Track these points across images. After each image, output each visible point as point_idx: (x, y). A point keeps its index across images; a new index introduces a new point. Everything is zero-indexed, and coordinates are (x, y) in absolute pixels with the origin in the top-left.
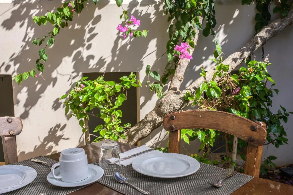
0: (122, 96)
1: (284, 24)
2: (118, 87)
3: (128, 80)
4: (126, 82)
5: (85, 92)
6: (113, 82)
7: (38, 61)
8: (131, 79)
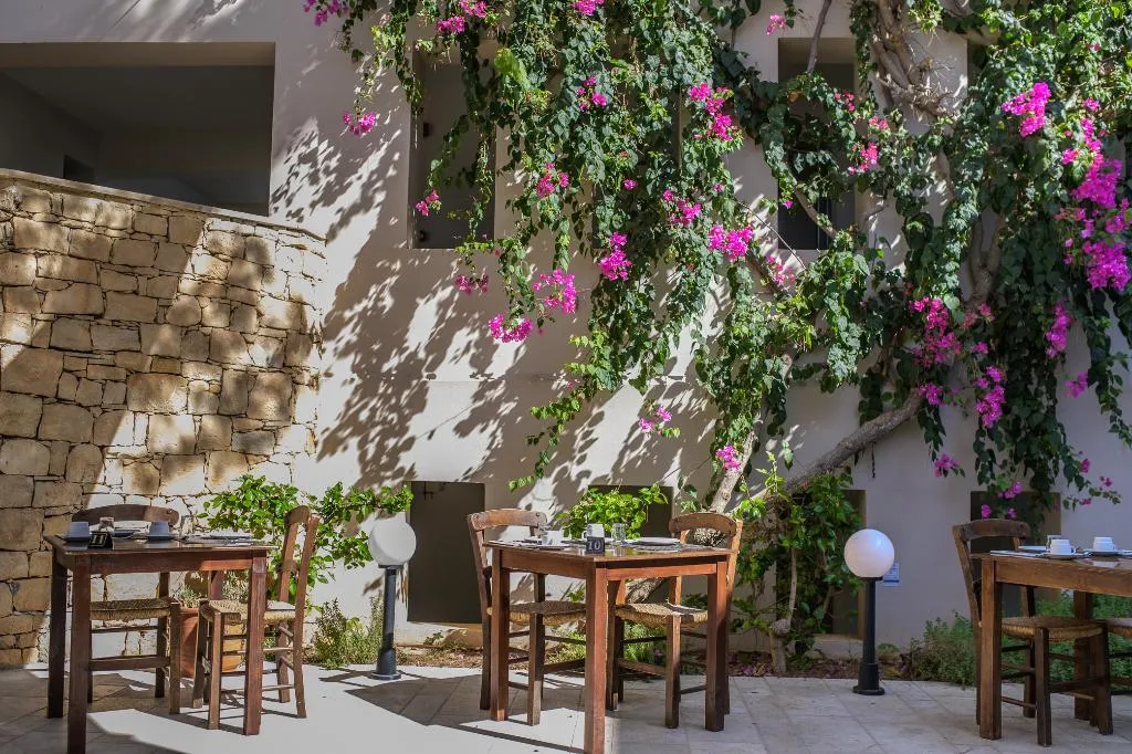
0: (640, 515)
1: (896, 419)
2: (636, 500)
3: (649, 493)
4: (647, 496)
5: (593, 508)
6: (630, 496)
7: (537, 464)
8: (653, 492)
